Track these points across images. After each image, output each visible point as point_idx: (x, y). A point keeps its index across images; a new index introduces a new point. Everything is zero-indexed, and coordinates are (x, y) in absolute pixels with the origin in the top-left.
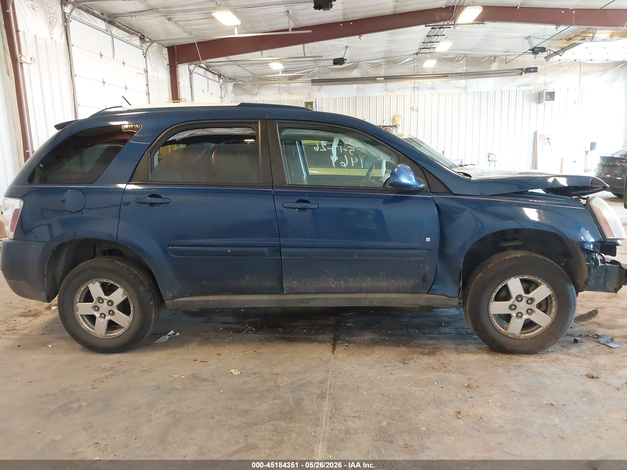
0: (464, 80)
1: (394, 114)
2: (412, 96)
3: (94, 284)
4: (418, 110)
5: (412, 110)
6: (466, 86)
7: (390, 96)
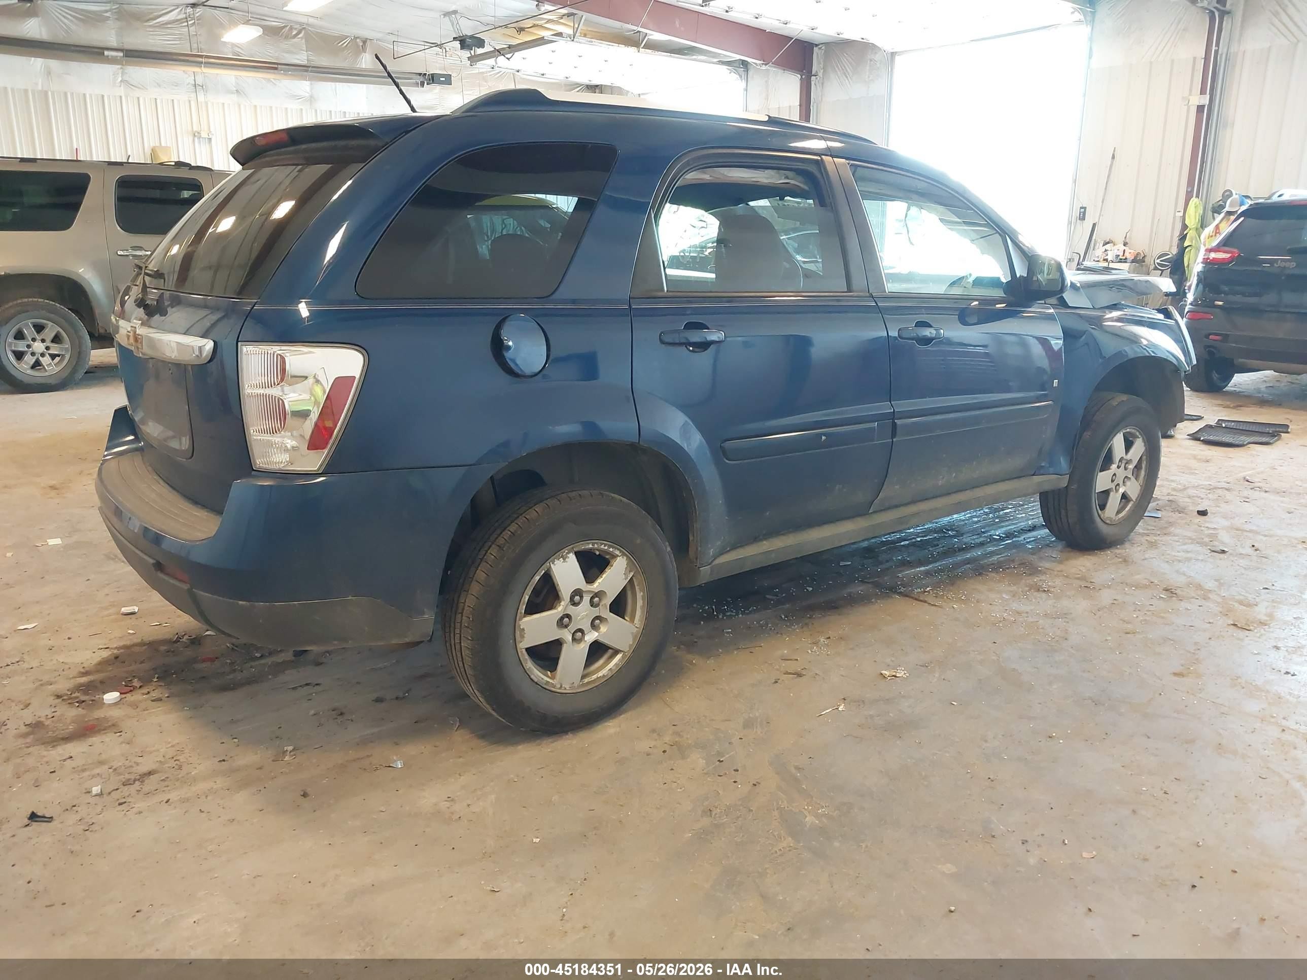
0: (308, 83)
1: (152, 145)
2: (193, 104)
3: (564, 559)
4: (210, 139)
5: (196, 139)
6: (311, 97)
7: (138, 98)
